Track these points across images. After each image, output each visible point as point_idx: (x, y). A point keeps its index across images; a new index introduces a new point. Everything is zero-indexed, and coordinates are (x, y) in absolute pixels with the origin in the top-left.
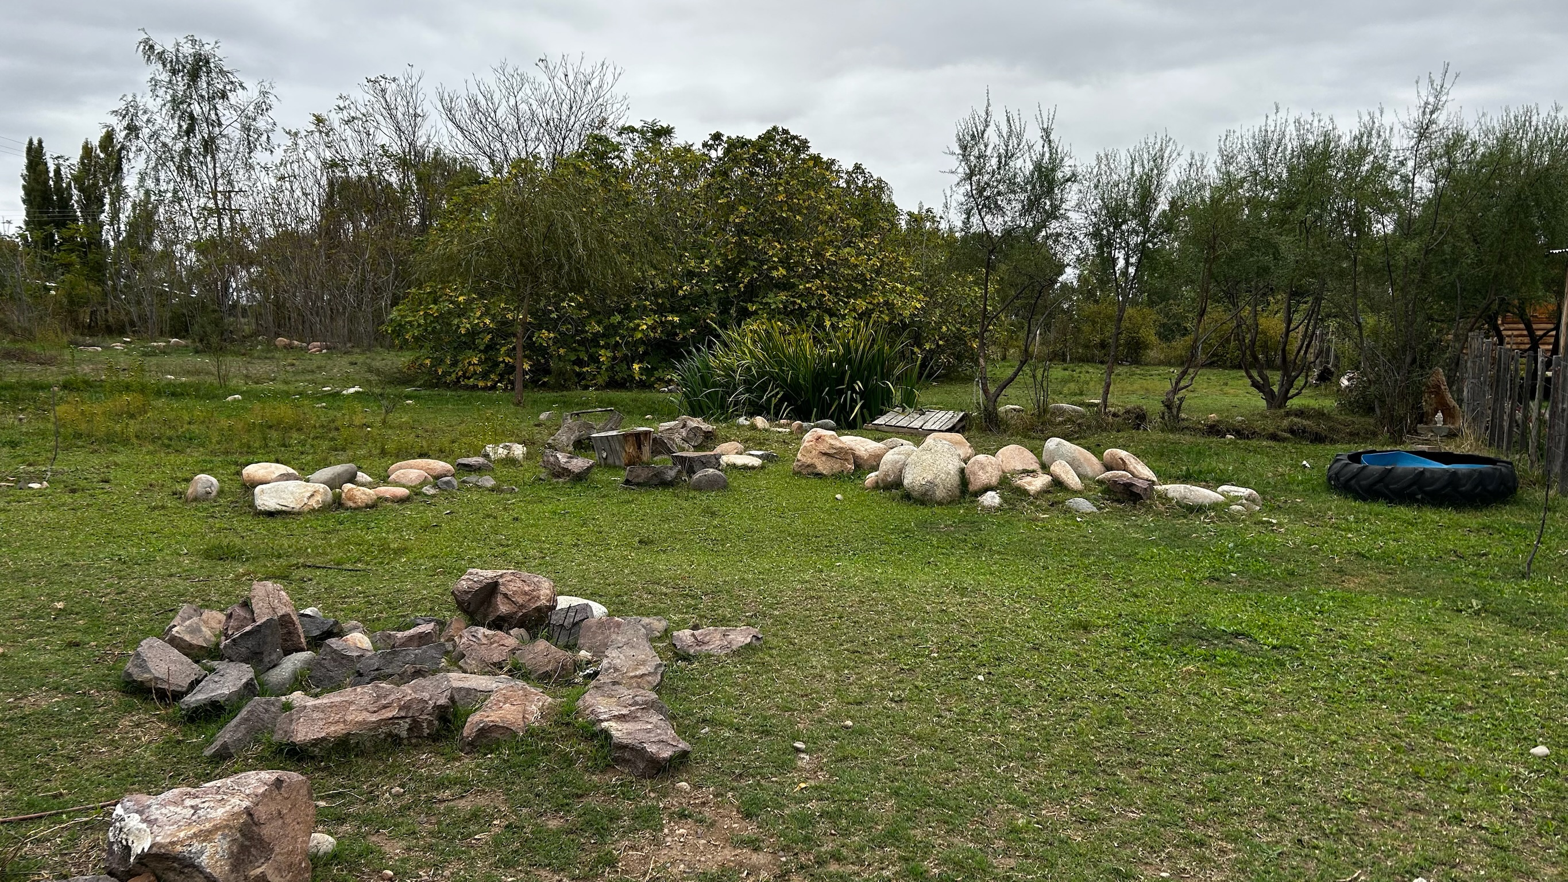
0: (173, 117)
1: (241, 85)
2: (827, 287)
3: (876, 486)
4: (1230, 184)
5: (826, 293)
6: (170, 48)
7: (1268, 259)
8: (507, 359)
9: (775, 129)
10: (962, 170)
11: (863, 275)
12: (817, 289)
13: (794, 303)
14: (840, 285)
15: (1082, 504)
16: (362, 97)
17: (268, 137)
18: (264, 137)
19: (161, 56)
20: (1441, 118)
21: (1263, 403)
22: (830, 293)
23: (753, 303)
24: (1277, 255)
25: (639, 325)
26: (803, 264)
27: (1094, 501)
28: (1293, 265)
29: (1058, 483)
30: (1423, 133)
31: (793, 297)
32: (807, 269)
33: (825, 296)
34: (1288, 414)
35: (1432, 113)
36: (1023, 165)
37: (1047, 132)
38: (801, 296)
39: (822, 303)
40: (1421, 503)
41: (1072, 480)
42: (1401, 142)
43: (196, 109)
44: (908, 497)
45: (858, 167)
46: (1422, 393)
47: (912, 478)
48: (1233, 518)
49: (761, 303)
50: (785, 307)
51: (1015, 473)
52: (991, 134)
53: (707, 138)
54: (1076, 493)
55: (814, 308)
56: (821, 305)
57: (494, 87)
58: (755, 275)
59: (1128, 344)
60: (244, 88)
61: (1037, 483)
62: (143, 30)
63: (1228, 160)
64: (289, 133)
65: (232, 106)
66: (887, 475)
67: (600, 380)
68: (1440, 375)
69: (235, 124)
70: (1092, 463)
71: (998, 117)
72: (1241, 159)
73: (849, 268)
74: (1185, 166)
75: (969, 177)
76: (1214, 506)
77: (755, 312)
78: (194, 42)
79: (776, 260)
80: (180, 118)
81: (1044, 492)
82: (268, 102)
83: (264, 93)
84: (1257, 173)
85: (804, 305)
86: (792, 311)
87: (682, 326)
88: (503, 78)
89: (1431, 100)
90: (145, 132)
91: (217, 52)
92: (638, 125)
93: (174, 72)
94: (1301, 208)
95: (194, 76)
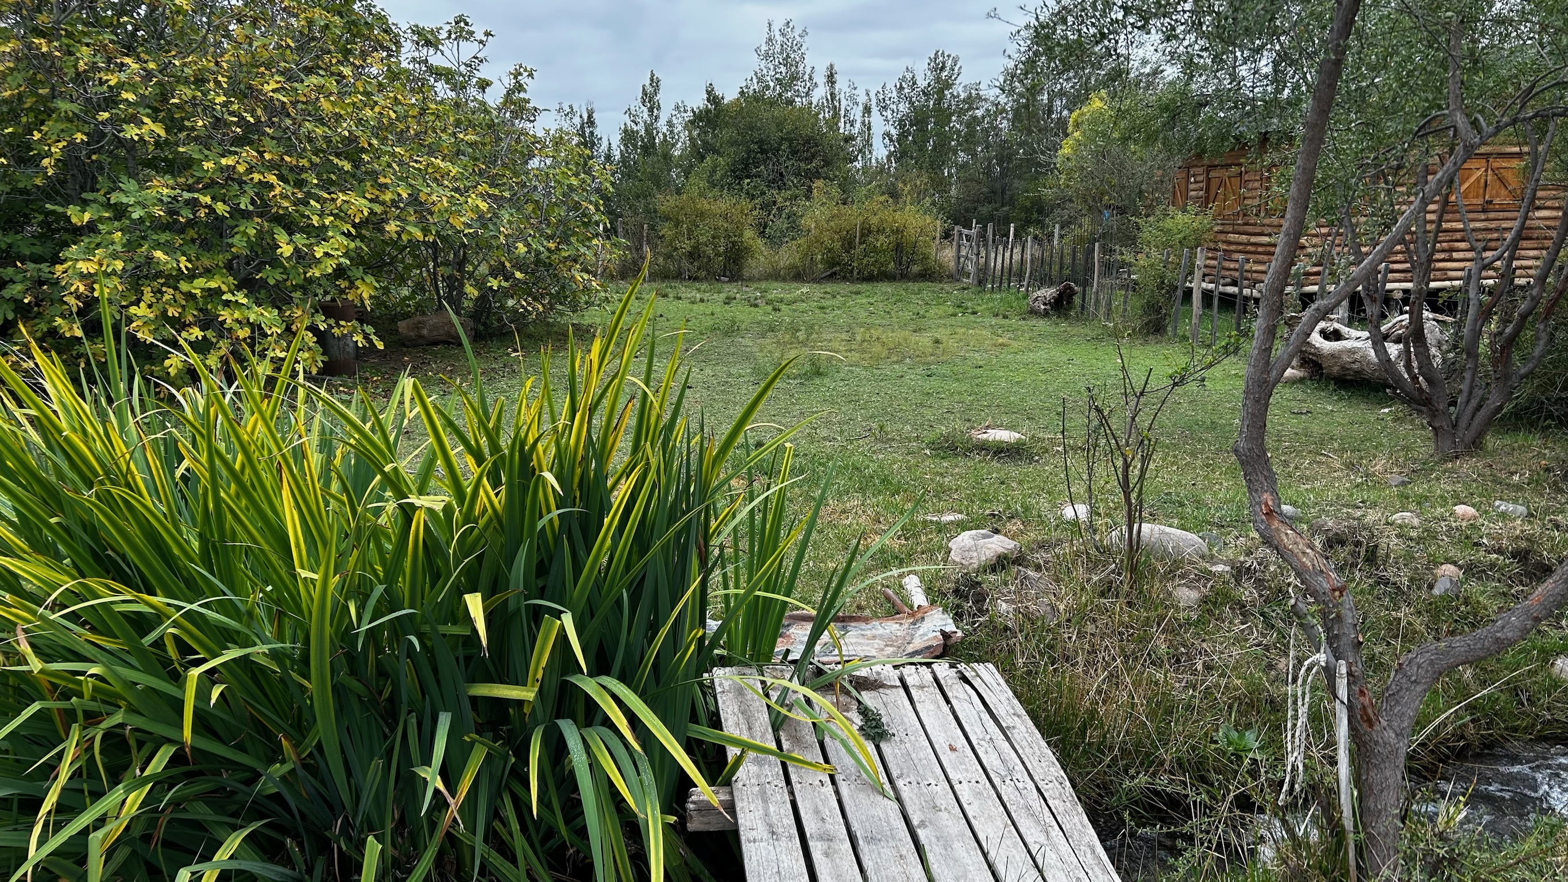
2: (272, 166)
5: (272, 179)
11: (352, 139)
12: (250, 170)
13: (194, 204)
14: (304, 162)
22: (281, 178)
23: (85, 204)
26: (208, 108)
31: (190, 189)
32: (218, 122)
33: (271, 187)
38: (210, 186)
39: (265, 205)
49: (108, 206)
50: (172, 212)
55: (247, 215)
56: (263, 208)
58: (79, 137)
73: (321, 121)
77: (91, 228)
79: (131, 97)
85: (221, 208)
86: (191, 223)
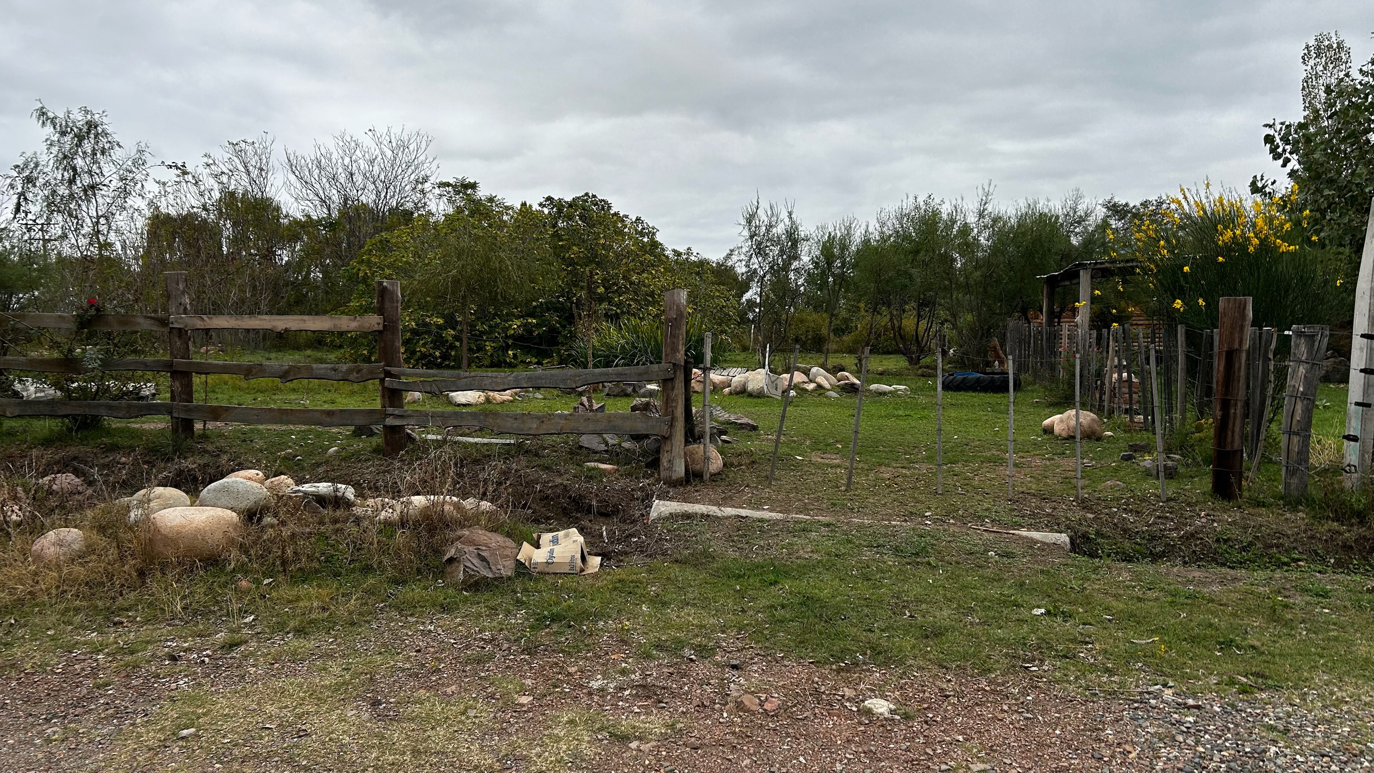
0: (57, 168)
1: (118, 144)
2: (632, 299)
3: (731, 393)
4: (884, 239)
5: (632, 303)
6: (61, 115)
7: (907, 282)
8: (423, 349)
9: (587, 194)
10: (746, 233)
12: (626, 301)
15: (833, 394)
16: (222, 155)
17: (142, 185)
18: (139, 185)
19: (53, 121)
20: (990, 208)
21: (907, 363)
22: (635, 303)
24: (911, 277)
25: (511, 325)
26: (617, 285)
27: (837, 393)
28: (919, 284)
29: (820, 386)
30: (981, 215)
32: (619, 287)
33: (632, 305)
34: (920, 368)
35: (985, 204)
36: (779, 230)
37: (790, 214)
39: (630, 310)
40: (980, 391)
41: (826, 385)
42: (972, 219)
43: (79, 162)
44: (750, 395)
45: (638, 219)
46: (987, 351)
47: (750, 387)
48: (899, 396)
51: (799, 383)
52: (760, 212)
53: (542, 200)
54: (828, 390)
57: (333, 149)
59: (814, 338)
60: (120, 146)
61: (811, 386)
62: (40, 100)
63: (883, 225)
64: (158, 183)
65: (112, 161)
66: (736, 387)
67: (486, 363)
68: (996, 341)
69: (114, 176)
70: (833, 380)
71: (764, 205)
72: (889, 224)
74: (863, 232)
75: (752, 237)
76: (890, 392)
78: (87, 112)
79: (600, 281)
80: (65, 169)
81: (814, 390)
82: (143, 158)
83: (141, 152)
84: (898, 232)
87: (538, 326)
88: (341, 144)
89: (984, 198)
90: (40, 181)
91: (105, 120)
92: (452, 181)
93: (63, 134)
94: (922, 253)
95: (80, 138)
